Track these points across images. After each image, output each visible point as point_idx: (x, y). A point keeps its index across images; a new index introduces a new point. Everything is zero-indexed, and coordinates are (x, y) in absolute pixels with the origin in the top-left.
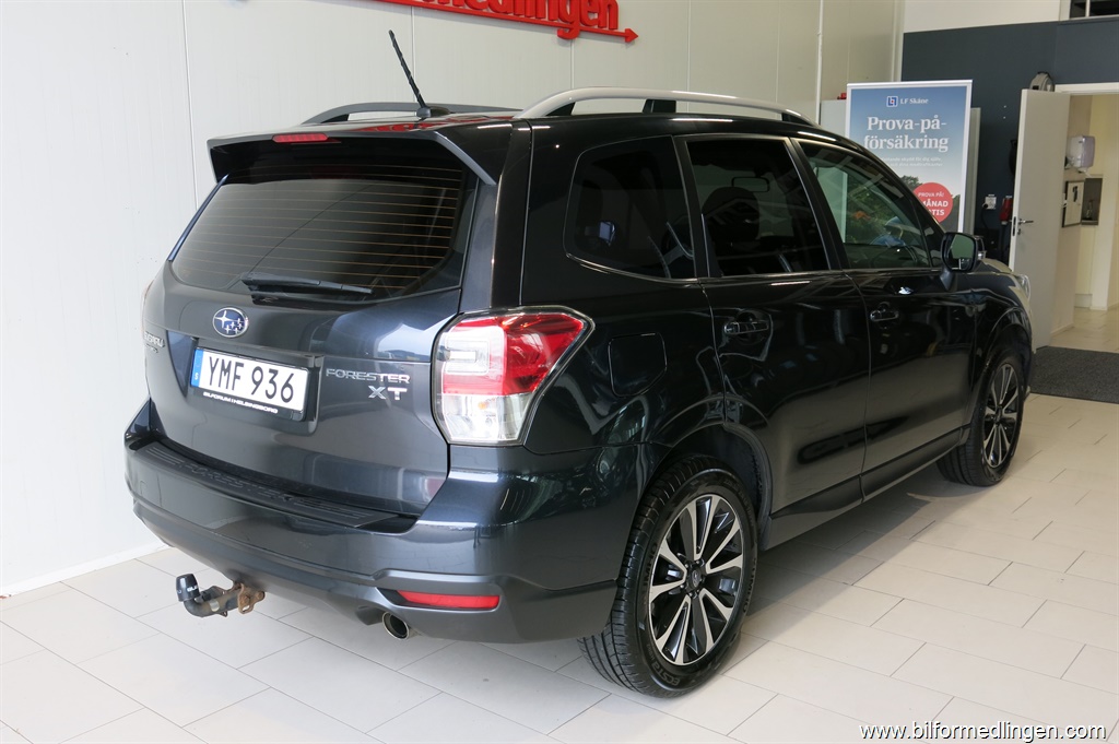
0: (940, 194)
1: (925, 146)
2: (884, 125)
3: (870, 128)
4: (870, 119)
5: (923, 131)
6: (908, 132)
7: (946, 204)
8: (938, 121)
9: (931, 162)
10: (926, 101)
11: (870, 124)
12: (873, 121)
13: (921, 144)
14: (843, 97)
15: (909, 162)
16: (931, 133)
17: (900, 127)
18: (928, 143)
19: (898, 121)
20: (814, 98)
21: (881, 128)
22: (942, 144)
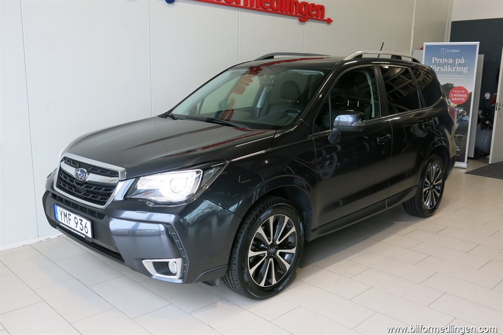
0: (463, 91)
1: (457, 70)
2: (439, 61)
3: (433, 62)
4: (433, 58)
5: (456, 64)
6: (450, 64)
7: (465, 96)
8: (464, 60)
9: (459, 77)
10: (458, 51)
11: (433, 60)
12: (435, 59)
13: (456, 69)
14: (422, 49)
15: (450, 77)
16: (460, 65)
17: (446, 62)
18: (458, 69)
19: (446, 59)
20: (409, 49)
21: (438, 62)
22: (465, 70)
